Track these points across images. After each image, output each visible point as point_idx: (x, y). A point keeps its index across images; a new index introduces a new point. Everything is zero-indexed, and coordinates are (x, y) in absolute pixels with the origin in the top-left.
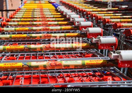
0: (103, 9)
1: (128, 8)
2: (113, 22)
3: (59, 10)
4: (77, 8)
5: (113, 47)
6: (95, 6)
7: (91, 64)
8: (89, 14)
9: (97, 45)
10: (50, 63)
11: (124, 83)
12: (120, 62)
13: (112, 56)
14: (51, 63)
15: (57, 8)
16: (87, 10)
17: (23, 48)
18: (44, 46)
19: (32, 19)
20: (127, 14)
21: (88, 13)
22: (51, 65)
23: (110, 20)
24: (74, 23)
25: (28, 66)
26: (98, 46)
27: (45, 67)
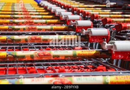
0: (90, 6)
1: (117, 5)
2: (102, 17)
3: (42, 5)
4: (62, 4)
5: (104, 39)
6: (81, 3)
7: (83, 54)
8: (76, 10)
9: (87, 37)
10: (37, 53)
11: (119, 73)
12: (114, 53)
13: (106, 46)
14: (39, 52)
15: (40, 3)
16: (73, 6)
17: (6, 39)
18: (29, 37)
19: (12, 13)
20: (116, 11)
21: (74, 8)
22: (39, 56)
23: (99, 15)
24: (60, 18)
25: (13, 55)
26: (89, 38)
27: (32, 57)
